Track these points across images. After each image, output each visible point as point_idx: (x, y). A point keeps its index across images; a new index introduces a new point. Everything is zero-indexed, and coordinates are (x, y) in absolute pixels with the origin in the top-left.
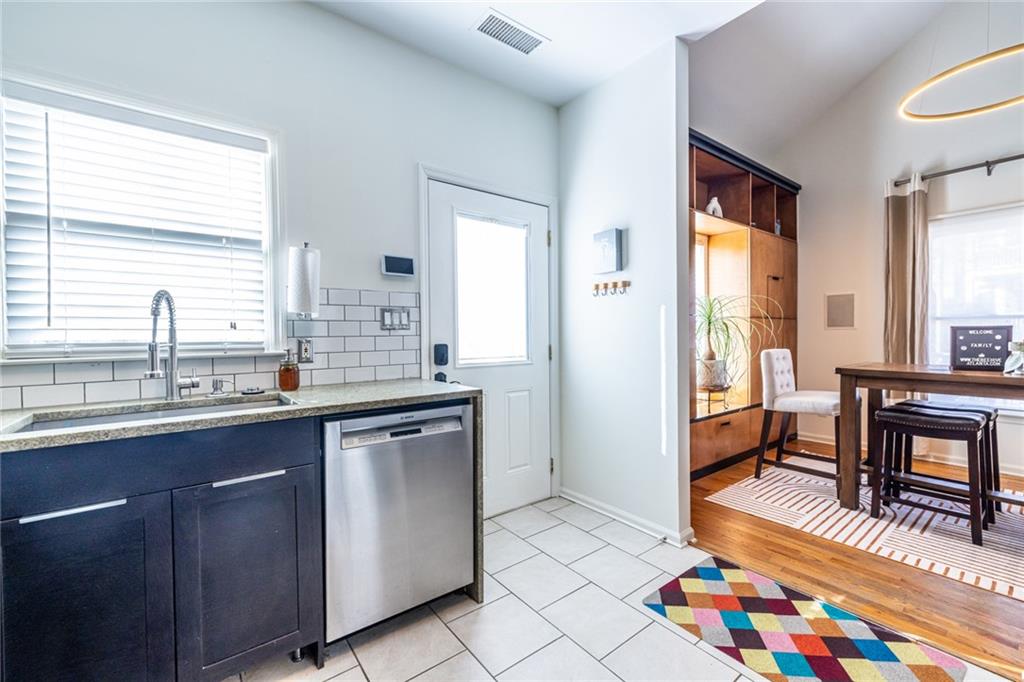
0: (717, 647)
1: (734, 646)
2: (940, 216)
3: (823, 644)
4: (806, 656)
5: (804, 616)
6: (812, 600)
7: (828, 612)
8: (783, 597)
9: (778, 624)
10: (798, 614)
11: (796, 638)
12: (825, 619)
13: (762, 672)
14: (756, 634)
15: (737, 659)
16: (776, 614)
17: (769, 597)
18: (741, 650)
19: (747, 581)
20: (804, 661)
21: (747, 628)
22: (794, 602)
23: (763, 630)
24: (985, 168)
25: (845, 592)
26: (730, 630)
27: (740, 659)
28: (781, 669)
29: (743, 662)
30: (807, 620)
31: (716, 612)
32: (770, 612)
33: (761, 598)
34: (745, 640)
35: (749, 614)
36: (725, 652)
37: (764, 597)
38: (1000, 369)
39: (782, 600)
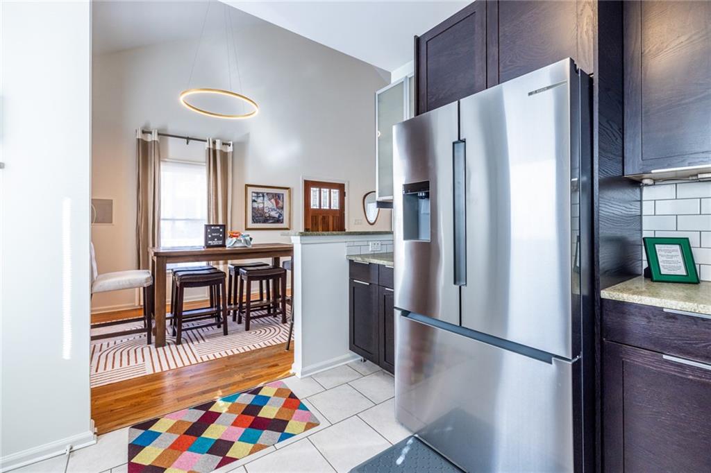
0: (216, 468)
1: (221, 458)
2: (166, 160)
3: (246, 416)
4: (250, 427)
5: (224, 412)
6: (215, 402)
7: (229, 401)
8: (203, 412)
9: (221, 426)
10: (220, 414)
11: (235, 424)
12: (231, 405)
13: (248, 453)
14: (219, 441)
15: (233, 461)
16: (213, 422)
17: (198, 418)
18: (227, 455)
19: (175, 421)
20: (252, 430)
21: (213, 443)
22: (210, 410)
23: (220, 436)
24: (186, 140)
25: (218, 387)
26: (207, 453)
27: (233, 460)
28: (252, 443)
29: (235, 459)
30: (227, 412)
31: (187, 453)
32: (209, 426)
33: (194, 423)
34: (221, 449)
35: (203, 436)
36: (223, 465)
37: (195, 421)
38: (224, 246)
39: (204, 414)
